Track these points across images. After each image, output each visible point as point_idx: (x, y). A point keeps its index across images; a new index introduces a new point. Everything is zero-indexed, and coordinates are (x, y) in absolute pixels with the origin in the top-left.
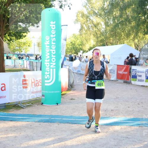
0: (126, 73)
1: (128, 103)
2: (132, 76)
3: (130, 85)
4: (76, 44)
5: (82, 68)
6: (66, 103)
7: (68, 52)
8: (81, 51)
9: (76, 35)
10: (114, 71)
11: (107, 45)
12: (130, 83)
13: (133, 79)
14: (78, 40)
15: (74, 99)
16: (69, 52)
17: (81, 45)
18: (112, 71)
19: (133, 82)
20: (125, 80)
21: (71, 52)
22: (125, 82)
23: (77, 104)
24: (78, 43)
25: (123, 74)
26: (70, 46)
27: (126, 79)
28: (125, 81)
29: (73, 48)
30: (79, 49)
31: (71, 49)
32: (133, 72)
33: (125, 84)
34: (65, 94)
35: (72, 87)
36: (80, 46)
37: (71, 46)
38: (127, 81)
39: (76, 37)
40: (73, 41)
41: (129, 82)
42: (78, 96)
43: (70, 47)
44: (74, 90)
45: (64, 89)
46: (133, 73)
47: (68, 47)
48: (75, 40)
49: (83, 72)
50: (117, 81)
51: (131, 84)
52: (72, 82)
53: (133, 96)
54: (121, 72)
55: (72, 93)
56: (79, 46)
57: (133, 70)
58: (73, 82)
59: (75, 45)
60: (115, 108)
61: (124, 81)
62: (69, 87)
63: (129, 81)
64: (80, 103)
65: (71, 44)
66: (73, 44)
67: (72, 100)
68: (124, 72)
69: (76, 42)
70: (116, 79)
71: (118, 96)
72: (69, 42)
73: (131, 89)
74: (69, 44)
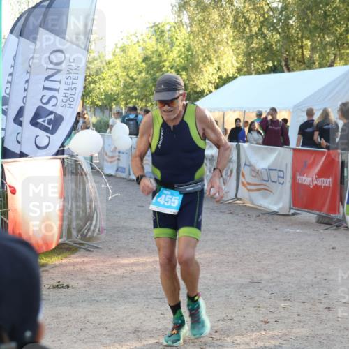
0: (327, 182)
1: (287, 304)
7: (132, 98)
9: (167, 28)
10: (281, 174)
11: (289, 70)
12: (339, 224)
14: (176, 50)
15: (68, 287)
17: (184, 69)
18: (274, 175)
20: (322, 214)
21: (146, 96)
23: (71, 305)
24: (173, 59)
25: (316, 186)
26: (140, 72)
27: (326, 208)
29: (154, 80)
31: (145, 85)
35: (84, 238)
36: (184, 73)
37: (144, 74)
39: (167, 35)
40: (153, 52)
41: (339, 220)
42: (90, 276)
43: (139, 77)
47: (132, 78)
48: (161, 49)
51: (347, 228)
53: (325, 277)
54: (306, 180)
55: (74, 265)
56: (178, 72)
59: (160, 68)
61: (320, 216)
63: (339, 216)
64: (83, 301)
65: (144, 65)
66: (153, 63)
67: (60, 290)
68: (320, 179)
69: (165, 56)
70: (290, 209)
71: (263, 274)
72: (137, 58)
73: (333, 248)
74: (137, 64)
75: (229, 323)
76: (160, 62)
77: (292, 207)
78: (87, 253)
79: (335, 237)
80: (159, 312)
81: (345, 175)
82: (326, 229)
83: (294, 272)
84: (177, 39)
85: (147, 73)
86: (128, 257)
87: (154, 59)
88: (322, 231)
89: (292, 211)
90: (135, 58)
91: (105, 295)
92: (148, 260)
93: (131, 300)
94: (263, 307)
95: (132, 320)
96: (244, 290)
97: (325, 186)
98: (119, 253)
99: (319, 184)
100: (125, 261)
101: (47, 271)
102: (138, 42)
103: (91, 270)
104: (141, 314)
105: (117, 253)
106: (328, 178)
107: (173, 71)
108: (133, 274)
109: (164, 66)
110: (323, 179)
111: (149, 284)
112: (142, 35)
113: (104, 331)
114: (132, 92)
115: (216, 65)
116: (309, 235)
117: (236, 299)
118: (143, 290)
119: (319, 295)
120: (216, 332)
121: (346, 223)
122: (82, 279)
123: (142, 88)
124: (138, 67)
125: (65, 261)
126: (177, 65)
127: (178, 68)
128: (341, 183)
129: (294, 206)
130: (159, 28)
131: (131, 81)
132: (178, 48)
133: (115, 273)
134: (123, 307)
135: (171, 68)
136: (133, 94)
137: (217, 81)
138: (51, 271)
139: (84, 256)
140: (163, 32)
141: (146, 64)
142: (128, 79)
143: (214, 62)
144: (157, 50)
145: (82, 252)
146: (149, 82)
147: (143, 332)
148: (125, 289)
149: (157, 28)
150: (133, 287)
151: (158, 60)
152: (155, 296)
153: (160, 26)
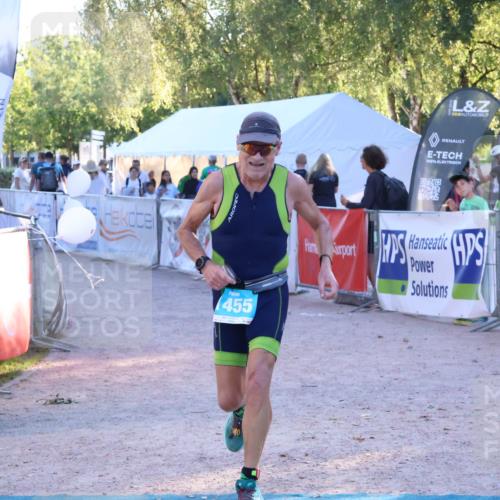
0: (349, 250)
1: (369, 413)
2: (383, 265)
3: (372, 314)
4: (67, 93)
5: (108, 226)
6: (23, 425)
7: (20, 138)
8: (98, 135)
9: (64, 43)
12: (370, 304)
13: (384, 282)
14: (79, 73)
15: (70, 402)
16: (24, 137)
17: (93, 99)
19: (387, 300)
20: (342, 291)
21: (41, 135)
22: (345, 301)
23: (89, 425)
24: (76, 86)
26: (31, 104)
27: (349, 283)
28: (343, 295)
29: (51, 114)
30: (84, 123)
31: (39, 121)
32: (387, 247)
33: (347, 309)
34: (18, 373)
35: (52, 333)
36: (90, 104)
37: (35, 107)
38: (356, 293)
39: (64, 52)
40: (47, 76)
41: (367, 299)
42: (91, 385)
43: (30, 110)
44: (65, 351)
45: (10, 343)
46: (386, 252)
47: (19, 112)
48: (58, 72)
49: (111, 250)
50: (300, 293)
51: (380, 309)
52: (52, 308)
53: (393, 376)
55: (58, 370)
56: (83, 102)
57: (387, 232)
58: (59, 308)
59: (58, 99)
60: (303, 443)
62: (35, 330)
63: (368, 294)
64: (103, 420)
65: (36, 94)
66: (48, 91)
67: (61, 406)
68: (340, 247)
69: (64, 81)
70: (297, 285)
71: (313, 375)
72: (26, 85)
73: (380, 337)
74: (25, 92)
75: (313, 442)
76: (58, 90)
77: (299, 282)
78: (64, 354)
79: (371, 321)
80: (213, 432)
81: (375, 240)
82: (353, 312)
83: (351, 371)
84: (79, 58)
85: (41, 105)
86: (122, 358)
87: (49, 87)
88: (350, 314)
89: (299, 289)
90: (22, 84)
91: (125, 411)
92: (150, 361)
93: (163, 416)
94: (340, 419)
95: (185, 443)
96: (301, 397)
97: (346, 256)
98: (106, 352)
99: (338, 253)
100: (121, 364)
101: (25, 380)
102: (25, 62)
103: (84, 377)
104: (190, 435)
105: (102, 353)
106: (351, 245)
107: (77, 102)
108: (144, 380)
109: (63, 95)
110: (343, 247)
111: (172, 394)
112: (29, 53)
113: (159, 460)
114: (19, 130)
115: (139, 93)
116: (338, 320)
117: (300, 409)
118: (171, 402)
119: (401, 400)
120: (307, 455)
121: (378, 302)
122: (80, 390)
123: (35, 125)
124: (27, 97)
125: (41, 366)
126: (84, 94)
127: (84, 97)
128: (369, 252)
129: (301, 281)
130: (53, 44)
131: (17, 116)
132: (81, 71)
133: (119, 380)
134: (159, 427)
135: (75, 98)
136: (21, 133)
137: (141, 115)
138: (32, 379)
139: (62, 359)
140: (59, 48)
141: (39, 92)
142: (14, 114)
143: (136, 88)
144: (53, 74)
145: (56, 354)
146: (45, 116)
147: (212, 458)
148: (147, 402)
149: (51, 43)
150: (155, 398)
151: (54, 87)
152: (191, 410)
153: (55, 40)
